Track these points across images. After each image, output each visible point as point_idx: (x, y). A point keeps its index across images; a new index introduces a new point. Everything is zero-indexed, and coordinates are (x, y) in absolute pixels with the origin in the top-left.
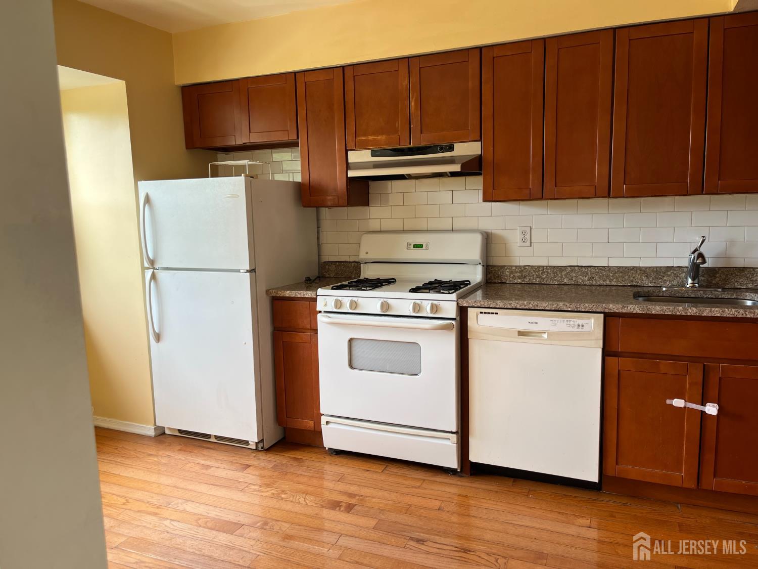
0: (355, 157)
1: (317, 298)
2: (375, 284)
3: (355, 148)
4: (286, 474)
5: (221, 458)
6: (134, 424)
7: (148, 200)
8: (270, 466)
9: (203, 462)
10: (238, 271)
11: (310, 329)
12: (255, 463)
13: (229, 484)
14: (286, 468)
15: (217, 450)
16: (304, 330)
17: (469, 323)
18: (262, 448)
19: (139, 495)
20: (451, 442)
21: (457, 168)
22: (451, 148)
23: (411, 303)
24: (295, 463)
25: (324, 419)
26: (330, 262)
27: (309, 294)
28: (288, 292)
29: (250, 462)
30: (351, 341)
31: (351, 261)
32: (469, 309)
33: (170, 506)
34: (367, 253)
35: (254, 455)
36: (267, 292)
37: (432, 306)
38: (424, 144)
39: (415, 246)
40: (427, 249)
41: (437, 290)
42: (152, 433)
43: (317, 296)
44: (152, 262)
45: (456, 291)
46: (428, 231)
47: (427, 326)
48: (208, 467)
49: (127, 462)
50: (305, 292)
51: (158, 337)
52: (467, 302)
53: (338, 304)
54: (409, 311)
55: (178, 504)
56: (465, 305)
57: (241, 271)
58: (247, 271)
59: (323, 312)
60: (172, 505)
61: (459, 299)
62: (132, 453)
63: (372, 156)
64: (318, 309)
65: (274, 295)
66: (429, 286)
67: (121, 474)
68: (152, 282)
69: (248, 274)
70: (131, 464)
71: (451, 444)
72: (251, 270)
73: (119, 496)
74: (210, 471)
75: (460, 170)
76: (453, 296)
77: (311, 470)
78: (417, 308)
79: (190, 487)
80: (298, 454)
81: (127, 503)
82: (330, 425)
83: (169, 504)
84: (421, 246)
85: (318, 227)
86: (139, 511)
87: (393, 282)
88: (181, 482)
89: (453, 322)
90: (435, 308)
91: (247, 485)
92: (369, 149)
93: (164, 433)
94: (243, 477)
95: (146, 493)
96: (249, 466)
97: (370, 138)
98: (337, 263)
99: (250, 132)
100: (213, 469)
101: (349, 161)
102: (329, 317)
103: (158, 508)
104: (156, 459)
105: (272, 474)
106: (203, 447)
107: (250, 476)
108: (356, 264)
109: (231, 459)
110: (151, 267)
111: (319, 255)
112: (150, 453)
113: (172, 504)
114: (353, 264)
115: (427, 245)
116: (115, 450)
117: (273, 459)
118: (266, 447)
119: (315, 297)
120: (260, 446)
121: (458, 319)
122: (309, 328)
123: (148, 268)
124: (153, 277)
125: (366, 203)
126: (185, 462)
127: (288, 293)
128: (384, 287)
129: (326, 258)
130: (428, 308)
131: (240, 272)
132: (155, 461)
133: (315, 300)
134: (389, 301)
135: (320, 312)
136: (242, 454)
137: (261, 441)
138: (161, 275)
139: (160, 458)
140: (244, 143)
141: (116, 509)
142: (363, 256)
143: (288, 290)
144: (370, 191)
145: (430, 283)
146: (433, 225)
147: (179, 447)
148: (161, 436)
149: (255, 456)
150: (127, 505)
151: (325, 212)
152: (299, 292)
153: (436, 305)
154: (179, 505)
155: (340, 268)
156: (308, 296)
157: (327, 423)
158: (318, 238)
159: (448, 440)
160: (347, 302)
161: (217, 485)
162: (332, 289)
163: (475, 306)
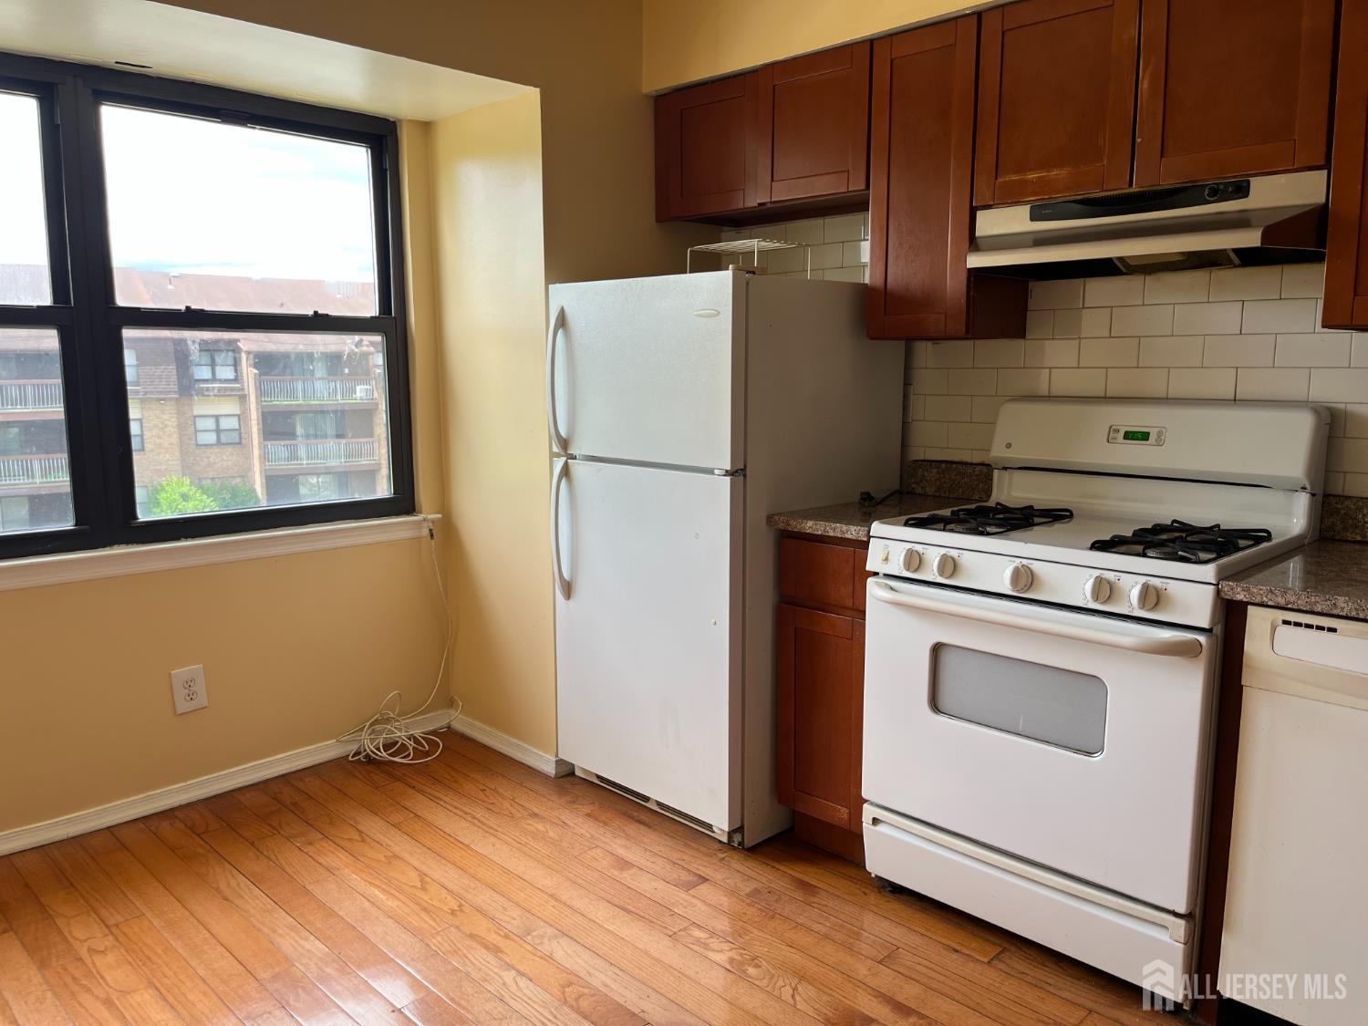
0: (990, 223)
1: (868, 543)
2: (1018, 520)
3: (992, 203)
4: (773, 917)
5: (656, 849)
6: (526, 746)
7: (562, 321)
8: (747, 888)
9: (621, 852)
10: (710, 471)
11: (852, 609)
12: (718, 876)
13: (652, 914)
14: (776, 901)
15: (655, 830)
16: (839, 608)
17: (1249, 646)
18: (740, 844)
19: (484, 898)
20: (1171, 937)
21: (1251, 239)
22: (1242, 190)
23: (1091, 576)
24: (798, 895)
25: (868, 812)
26: (928, 461)
27: (853, 532)
28: (810, 523)
29: (706, 872)
30: (937, 649)
31: (974, 462)
32: (1250, 608)
33: (529, 937)
34: (1008, 446)
35: (723, 856)
36: (770, 519)
37: (1146, 590)
38: (1167, 183)
39: (1129, 436)
40: (1159, 443)
41: (1167, 550)
42: (550, 769)
43: (870, 537)
44: (565, 444)
45: (1219, 557)
46: (1166, 400)
47: (1126, 641)
48: (624, 864)
49: (492, 821)
50: (845, 528)
51: (568, 589)
52: (1248, 590)
53: (914, 560)
54: (1083, 597)
55: (543, 937)
56: (1240, 597)
57: (716, 472)
58: (727, 473)
59: (881, 575)
60: (533, 937)
61: (1223, 579)
62: (506, 804)
63: (1032, 219)
64: (870, 567)
65: (782, 526)
66: (1150, 538)
67: (472, 846)
68: (564, 480)
69: (728, 478)
70: (496, 827)
71: (1169, 940)
72: (736, 472)
73: (450, 891)
74: (626, 877)
75: (1259, 244)
76: (1208, 572)
77: (827, 919)
78: (1104, 589)
79: (578, 904)
80: (810, 874)
81: (458, 913)
82: (881, 828)
83: (529, 934)
84: (1145, 436)
85: (907, 383)
86: (472, 936)
87: (1064, 517)
88: (566, 887)
89: (1202, 639)
90: (1151, 596)
91: (686, 924)
92: (1026, 203)
93: (572, 774)
94: (685, 904)
95: (499, 898)
96: (705, 880)
97: (1032, 176)
98: (943, 466)
99: (772, 180)
100: (634, 870)
101: (978, 233)
102: (892, 589)
103: (506, 937)
104: (540, 827)
105: (744, 911)
106: (632, 818)
107: (700, 904)
108: (985, 469)
109: (675, 856)
110: (562, 453)
111: (904, 445)
112: (536, 810)
113: (534, 934)
114: (978, 468)
115: (1160, 434)
116: (481, 793)
117: (754, 875)
118: (748, 844)
119: (865, 539)
120: (737, 838)
121: (1218, 630)
122: (851, 605)
123: (558, 455)
124: (566, 472)
125: (1019, 332)
126: (587, 844)
127: (810, 526)
128: (1036, 528)
129: (918, 453)
130: (1135, 594)
131: (713, 473)
132: (538, 830)
133: (865, 545)
134: (1036, 566)
135: (876, 574)
136: (697, 849)
137: (740, 829)
138: (578, 468)
139: (548, 827)
140: (760, 204)
141: (435, 921)
142: (998, 452)
143: (811, 520)
144: (1031, 305)
145: (1159, 529)
146: (1184, 384)
147: (587, 809)
148: (564, 779)
149: (723, 859)
150: (456, 915)
151: (924, 351)
152: (833, 525)
153: (1156, 589)
154: (545, 940)
155: (947, 476)
156: (850, 536)
157: (875, 821)
158: (905, 408)
159: (1165, 930)
160: (933, 557)
161: (628, 912)
162: (906, 524)
163: (1270, 603)
